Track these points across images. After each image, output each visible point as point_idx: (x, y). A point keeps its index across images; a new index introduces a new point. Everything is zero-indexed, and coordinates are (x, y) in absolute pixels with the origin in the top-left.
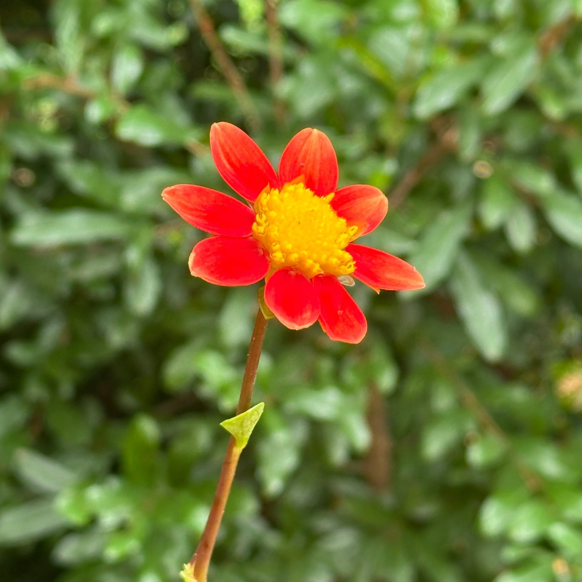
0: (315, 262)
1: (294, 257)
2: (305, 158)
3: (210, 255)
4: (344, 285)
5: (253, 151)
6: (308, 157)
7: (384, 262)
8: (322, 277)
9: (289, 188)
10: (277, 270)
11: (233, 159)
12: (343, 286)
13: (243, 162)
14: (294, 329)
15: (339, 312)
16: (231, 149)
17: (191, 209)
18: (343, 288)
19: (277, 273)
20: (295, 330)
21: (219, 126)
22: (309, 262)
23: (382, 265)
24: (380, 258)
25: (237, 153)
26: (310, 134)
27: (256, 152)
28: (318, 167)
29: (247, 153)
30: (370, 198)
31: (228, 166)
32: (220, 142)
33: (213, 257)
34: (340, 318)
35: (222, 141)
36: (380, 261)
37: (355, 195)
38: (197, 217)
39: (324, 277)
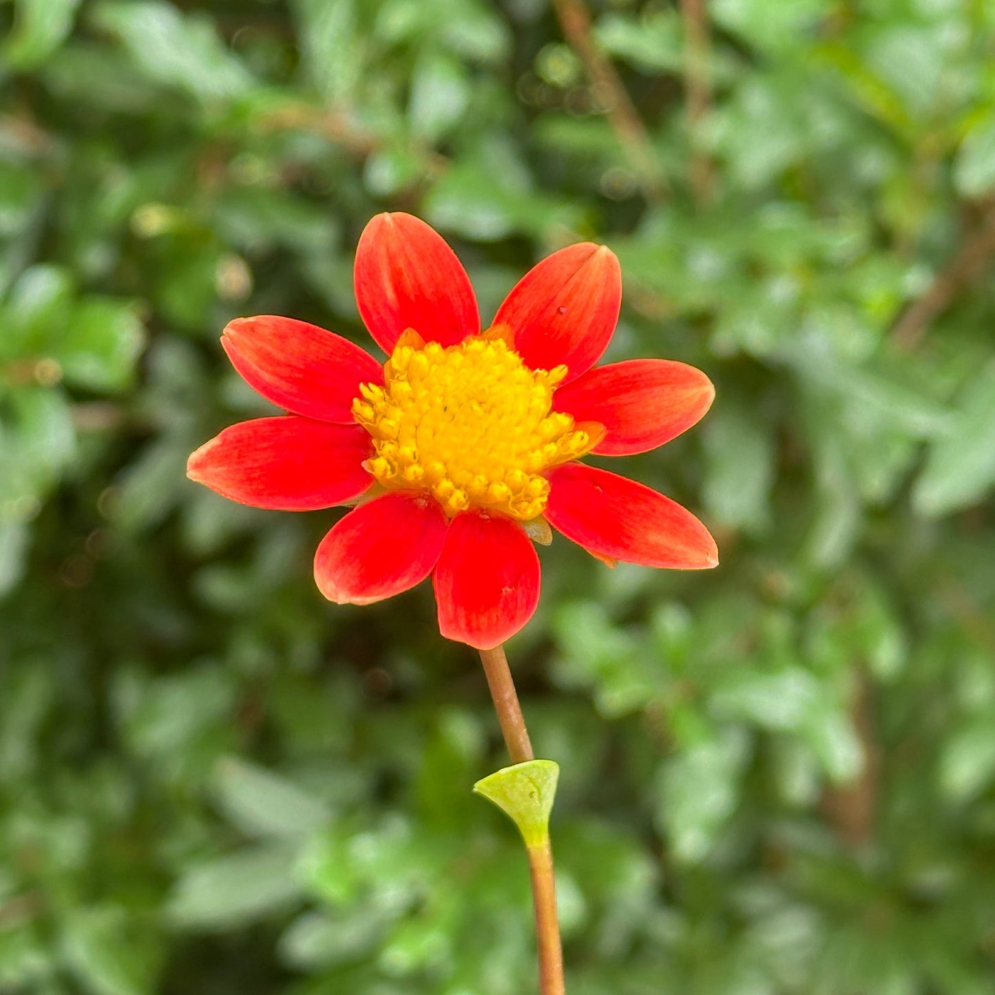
0: (458, 487)
1: (414, 472)
2: (569, 298)
3: (265, 449)
4: (533, 541)
5: (452, 273)
6: (575, 298)
7: (654, 511)
8: (488, 520)
9: (475, 345)
10: (386, 493)
11: (408, 283)
12: (531, 542)
13: (429, 291)
14: (335, 601)
15: (506, 591)
16: (410, 264)
17: (279, 364)
18: (532, 544)
19: (385, 499)
20: (336, 604)
21: (394, 219)
22: (445, 485)
23: (646, 516)
24: (646, 502)
25: (420, 272)
26: (592, 253)
27: (456, 274)
28: (590, 318)
29: (439, 275)
30: (685, 388)
31: (390, 294)
32: (388, 248)
33: (270, 453)
34: (502, 600)
35: (394, 246)
36: (644, 507)
37: (653, 379)
38: (282, 378)
39: (491, 519)
